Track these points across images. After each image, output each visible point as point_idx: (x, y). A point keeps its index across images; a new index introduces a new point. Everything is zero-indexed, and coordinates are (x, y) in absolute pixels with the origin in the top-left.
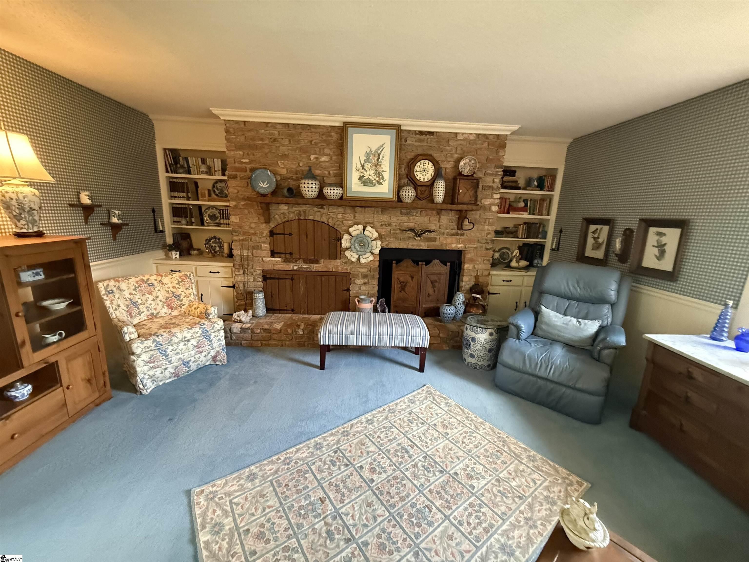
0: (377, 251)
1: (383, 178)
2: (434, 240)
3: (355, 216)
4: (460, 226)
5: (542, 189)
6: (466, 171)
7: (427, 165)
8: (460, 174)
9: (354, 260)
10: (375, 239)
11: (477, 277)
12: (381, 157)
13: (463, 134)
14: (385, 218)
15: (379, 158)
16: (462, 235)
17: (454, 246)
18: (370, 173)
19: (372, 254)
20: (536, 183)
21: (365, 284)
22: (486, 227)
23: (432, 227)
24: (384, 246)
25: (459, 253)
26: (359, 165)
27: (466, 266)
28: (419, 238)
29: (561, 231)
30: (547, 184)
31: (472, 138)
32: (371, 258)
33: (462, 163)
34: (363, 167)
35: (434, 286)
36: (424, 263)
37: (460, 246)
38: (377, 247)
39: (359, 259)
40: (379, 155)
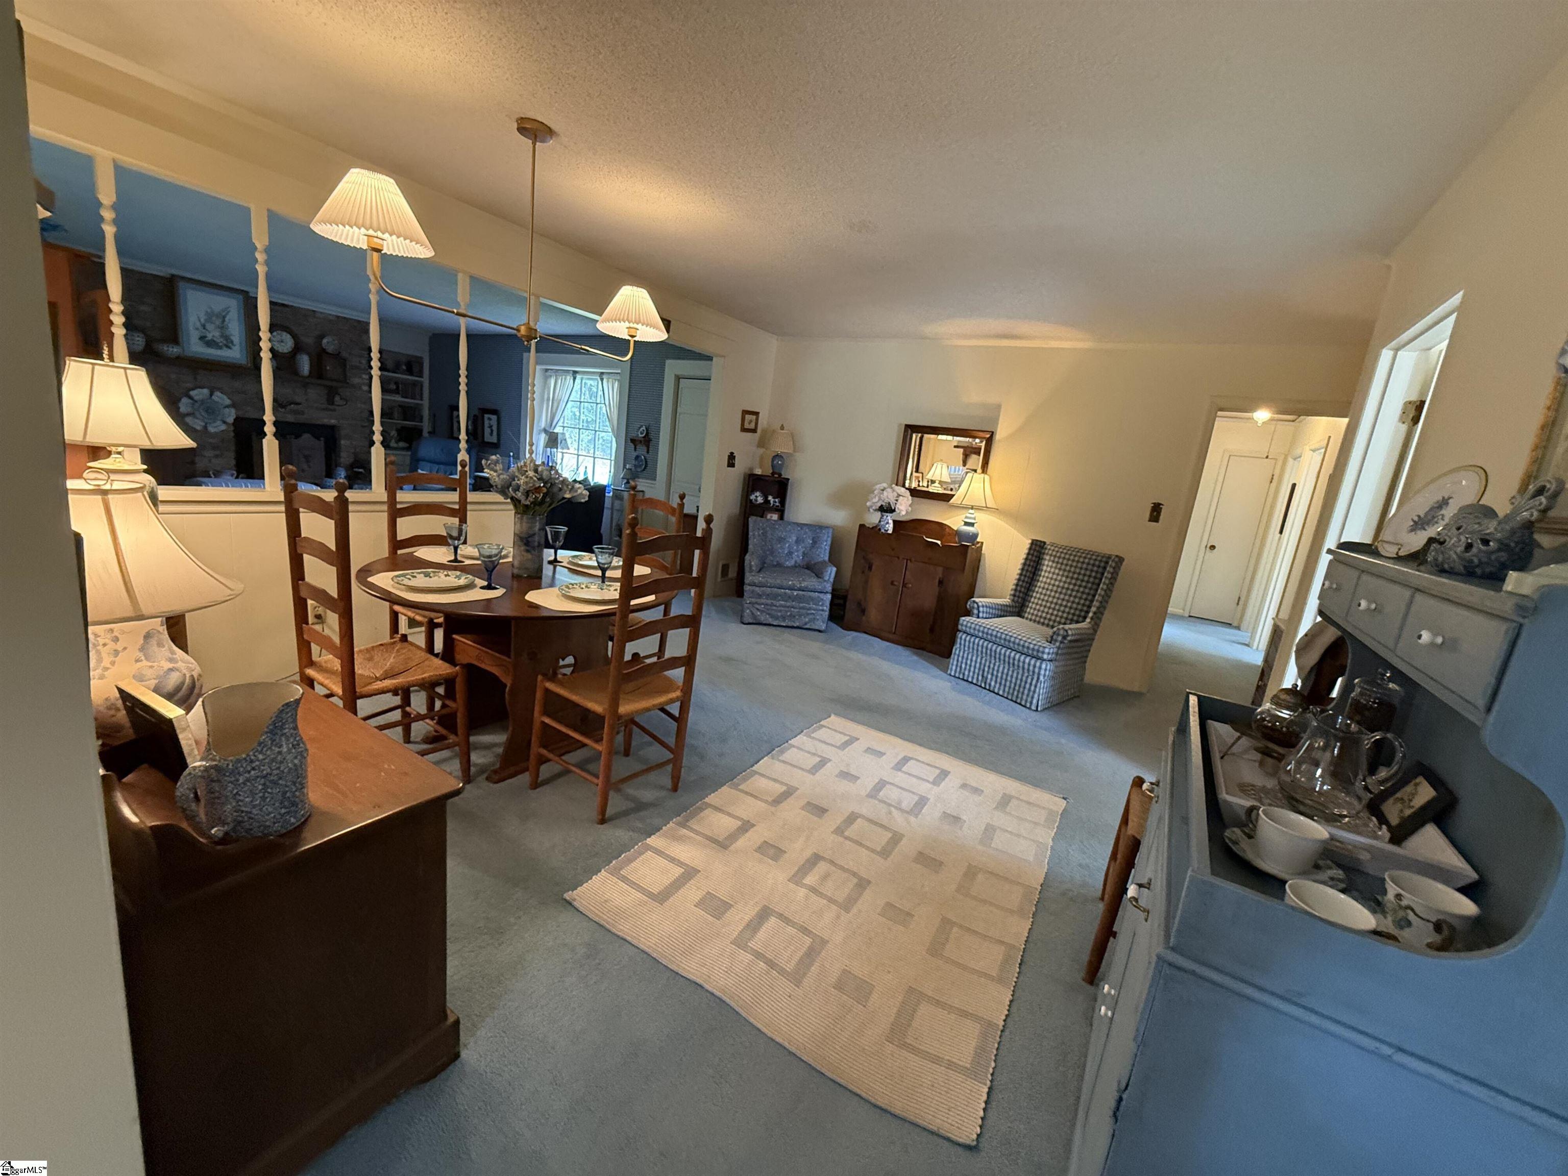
0: (231, 420)
1: (232, 342)
2: (303, 413)
3: (195, 378)
4: (330, 401)
5: (411, 374)
6: (330, 349)
7: (284, 336)
8: (324, 350)
9: (198, 428)
10: (227, 407)
11: (355, 454)
12: (227, 319)
13: (321, 313)
14: (237, 384)
15: (224, 321)
16: (334, 410)
17: (325, 421)
18: (213, 333)
19: (224, 422)
20: (404, 367)
21: (216, 456)
22: (359, 405)
23: (298, 399)
24: (241, 414)
25: (333, 428)
26: (198, 324)
27: (343, 442)
28: (283, 410)
29: (435, 416)
30: (416, 369)
31: (331, 318)
32: (223, 427)
33: (325, 341)
34: (204, 326)
35: (308, 462)
36: (293, 436)
37: (333, 422)
38: (231, 415)
39: (205, 427)
40: (224, 317)
